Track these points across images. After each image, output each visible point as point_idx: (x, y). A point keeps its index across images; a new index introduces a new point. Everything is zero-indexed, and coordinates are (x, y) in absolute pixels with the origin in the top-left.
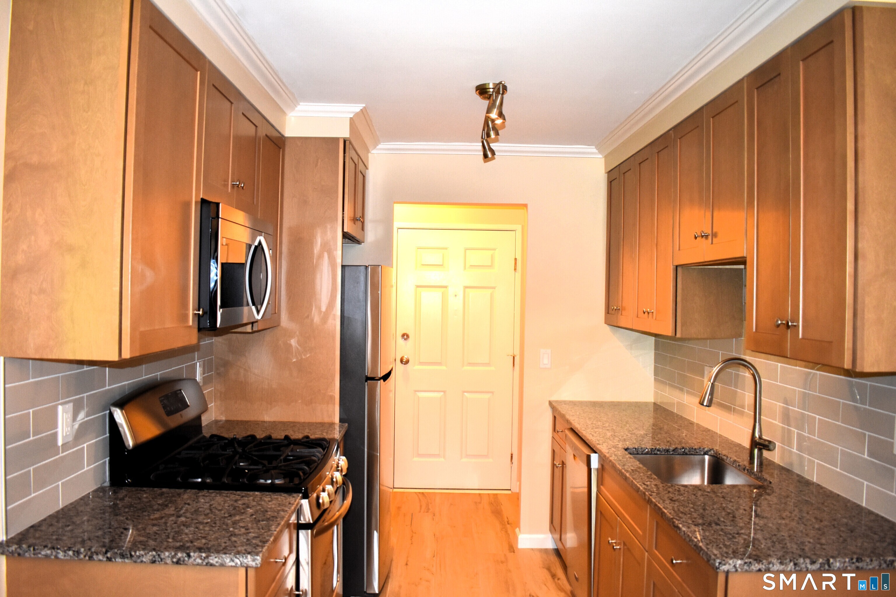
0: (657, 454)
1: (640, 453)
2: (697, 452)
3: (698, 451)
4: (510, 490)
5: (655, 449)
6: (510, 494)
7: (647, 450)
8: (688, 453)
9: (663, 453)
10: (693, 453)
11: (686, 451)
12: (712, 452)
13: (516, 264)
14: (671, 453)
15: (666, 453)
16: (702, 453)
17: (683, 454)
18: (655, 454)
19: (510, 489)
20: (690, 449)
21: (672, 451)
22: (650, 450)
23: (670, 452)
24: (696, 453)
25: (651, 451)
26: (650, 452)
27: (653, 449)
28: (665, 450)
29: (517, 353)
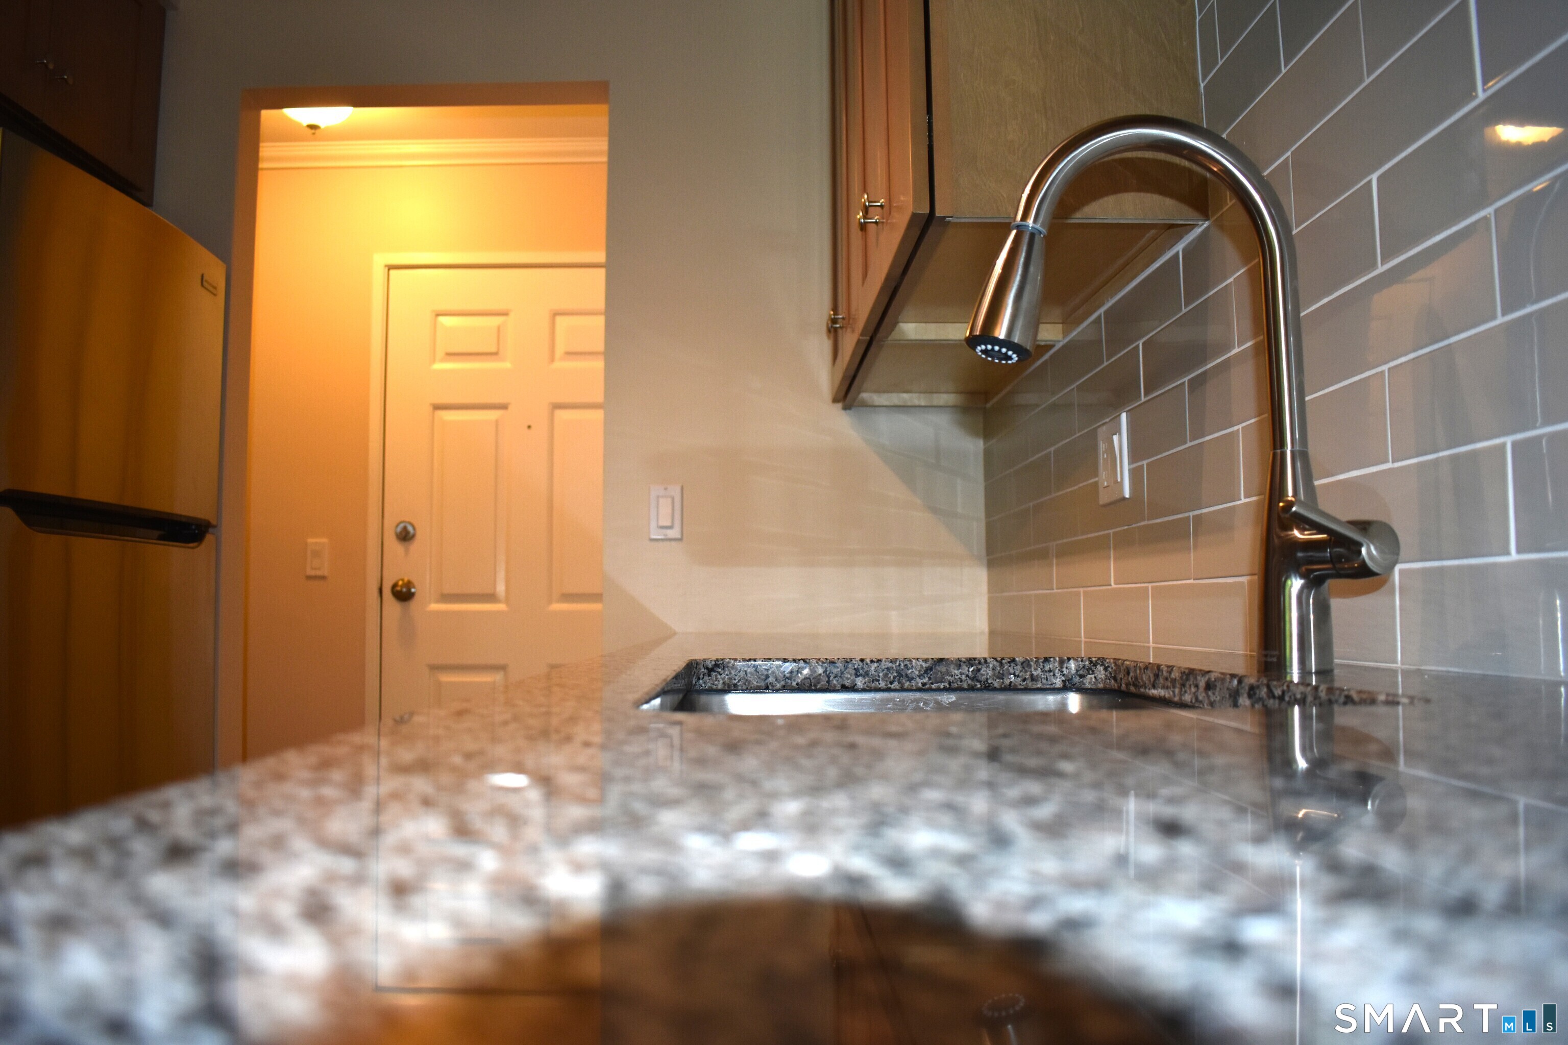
1: (778, 686)
2: (1033, 679)
8: (996, 684)
9: (882, 684)
11: (987, 673)
12: (1100, 672)
14: (919, 682)
15: (896, 685)
16: (1058, 683)
17: (972, 689)
23: (910, 679)
24: (1030, 684)
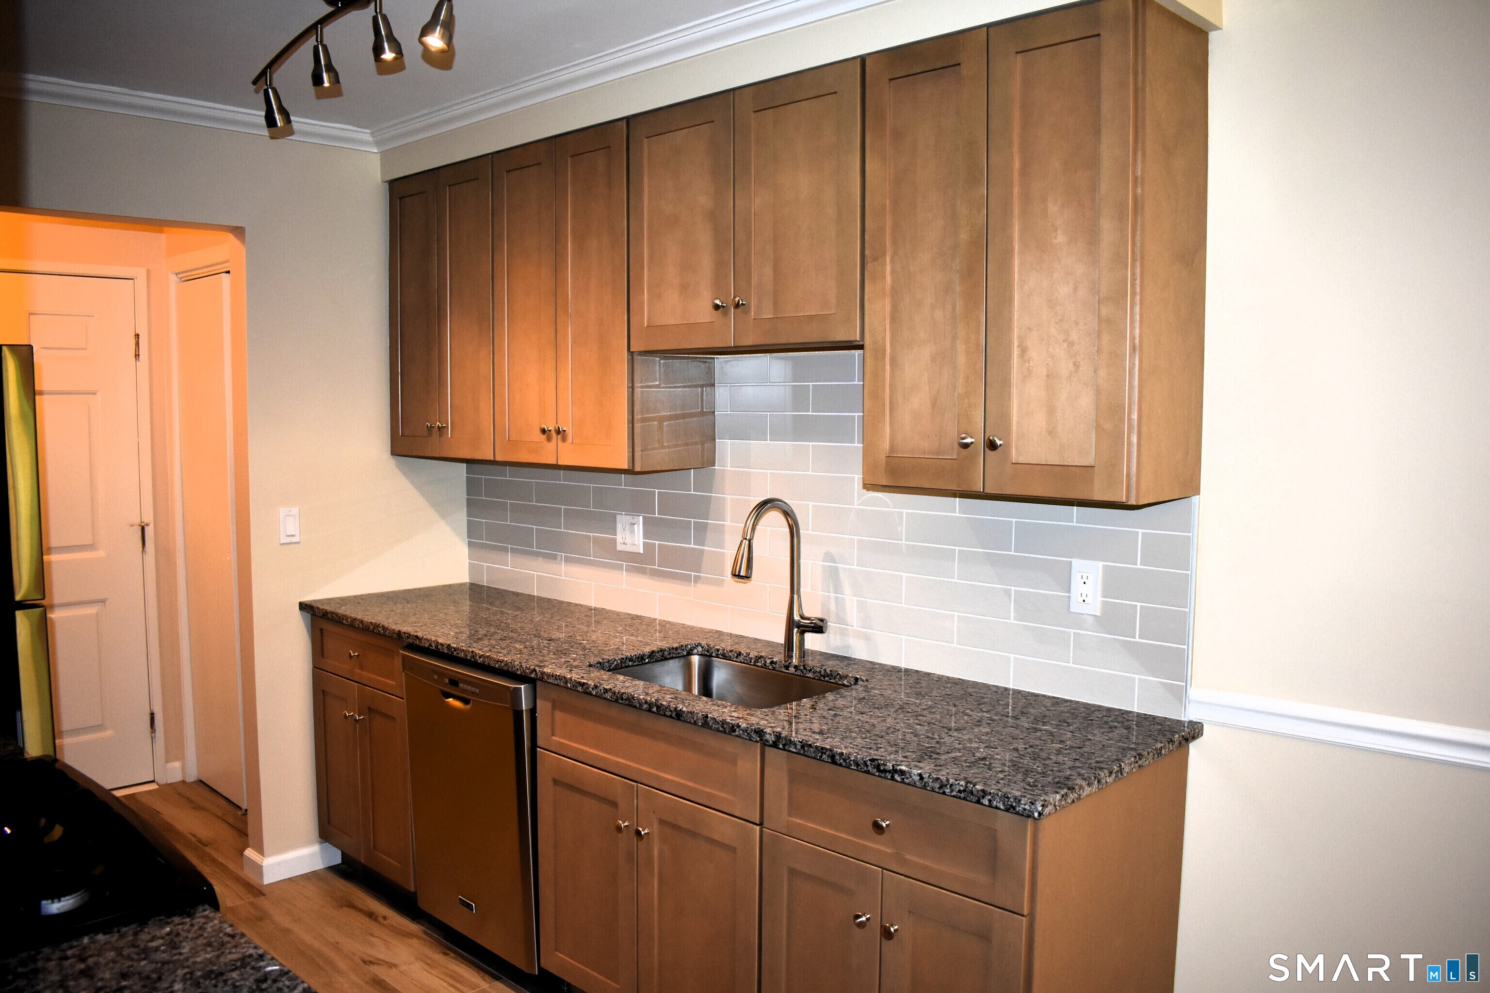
0: (629, 666)
3: (679, 651)
4: (153, 781)
5: (626, 658)
6: (156, 789)
7: (616, 663)
10: (674, 655)
13: (137, 344)
18: (626, 667)
19: (152, 779)
20: (670, 649)
21: (648, 658)
22: (619, 662)
23: (645, 659)
25: (621, 662)
26: (620, 665)
27: (623, 658)
28: (639, 657)
29: (148, 518)
